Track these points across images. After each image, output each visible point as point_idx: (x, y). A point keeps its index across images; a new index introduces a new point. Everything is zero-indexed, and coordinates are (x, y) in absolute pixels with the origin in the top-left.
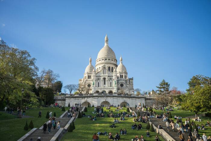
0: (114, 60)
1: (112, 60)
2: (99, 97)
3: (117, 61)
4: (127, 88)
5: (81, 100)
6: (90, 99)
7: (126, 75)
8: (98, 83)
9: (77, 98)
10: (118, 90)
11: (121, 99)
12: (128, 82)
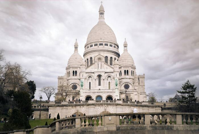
0: (113, 45)
1: (111, 46)
2: (97, 106)
3: (118, 46)
4: (135, 91)
5: (71, 110)
6: (84, 108)
7: (133, 70)
8: (90, 83)
9: (65, 107)
10: (121, 94)
11: (127, 109)
12: (136, 82)
